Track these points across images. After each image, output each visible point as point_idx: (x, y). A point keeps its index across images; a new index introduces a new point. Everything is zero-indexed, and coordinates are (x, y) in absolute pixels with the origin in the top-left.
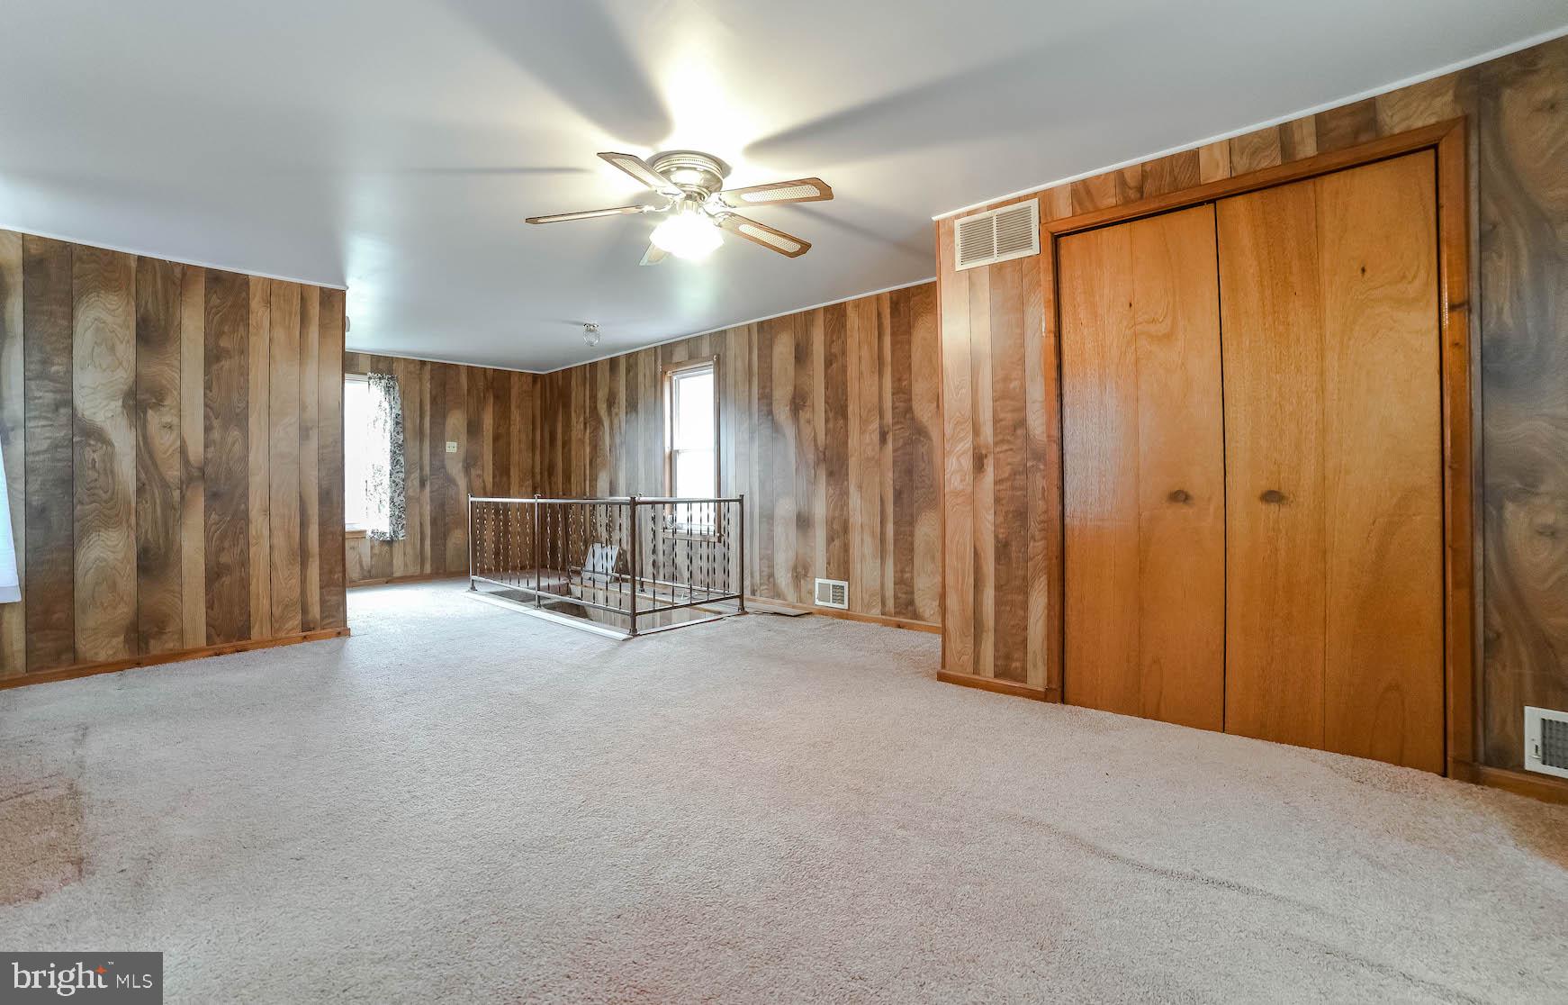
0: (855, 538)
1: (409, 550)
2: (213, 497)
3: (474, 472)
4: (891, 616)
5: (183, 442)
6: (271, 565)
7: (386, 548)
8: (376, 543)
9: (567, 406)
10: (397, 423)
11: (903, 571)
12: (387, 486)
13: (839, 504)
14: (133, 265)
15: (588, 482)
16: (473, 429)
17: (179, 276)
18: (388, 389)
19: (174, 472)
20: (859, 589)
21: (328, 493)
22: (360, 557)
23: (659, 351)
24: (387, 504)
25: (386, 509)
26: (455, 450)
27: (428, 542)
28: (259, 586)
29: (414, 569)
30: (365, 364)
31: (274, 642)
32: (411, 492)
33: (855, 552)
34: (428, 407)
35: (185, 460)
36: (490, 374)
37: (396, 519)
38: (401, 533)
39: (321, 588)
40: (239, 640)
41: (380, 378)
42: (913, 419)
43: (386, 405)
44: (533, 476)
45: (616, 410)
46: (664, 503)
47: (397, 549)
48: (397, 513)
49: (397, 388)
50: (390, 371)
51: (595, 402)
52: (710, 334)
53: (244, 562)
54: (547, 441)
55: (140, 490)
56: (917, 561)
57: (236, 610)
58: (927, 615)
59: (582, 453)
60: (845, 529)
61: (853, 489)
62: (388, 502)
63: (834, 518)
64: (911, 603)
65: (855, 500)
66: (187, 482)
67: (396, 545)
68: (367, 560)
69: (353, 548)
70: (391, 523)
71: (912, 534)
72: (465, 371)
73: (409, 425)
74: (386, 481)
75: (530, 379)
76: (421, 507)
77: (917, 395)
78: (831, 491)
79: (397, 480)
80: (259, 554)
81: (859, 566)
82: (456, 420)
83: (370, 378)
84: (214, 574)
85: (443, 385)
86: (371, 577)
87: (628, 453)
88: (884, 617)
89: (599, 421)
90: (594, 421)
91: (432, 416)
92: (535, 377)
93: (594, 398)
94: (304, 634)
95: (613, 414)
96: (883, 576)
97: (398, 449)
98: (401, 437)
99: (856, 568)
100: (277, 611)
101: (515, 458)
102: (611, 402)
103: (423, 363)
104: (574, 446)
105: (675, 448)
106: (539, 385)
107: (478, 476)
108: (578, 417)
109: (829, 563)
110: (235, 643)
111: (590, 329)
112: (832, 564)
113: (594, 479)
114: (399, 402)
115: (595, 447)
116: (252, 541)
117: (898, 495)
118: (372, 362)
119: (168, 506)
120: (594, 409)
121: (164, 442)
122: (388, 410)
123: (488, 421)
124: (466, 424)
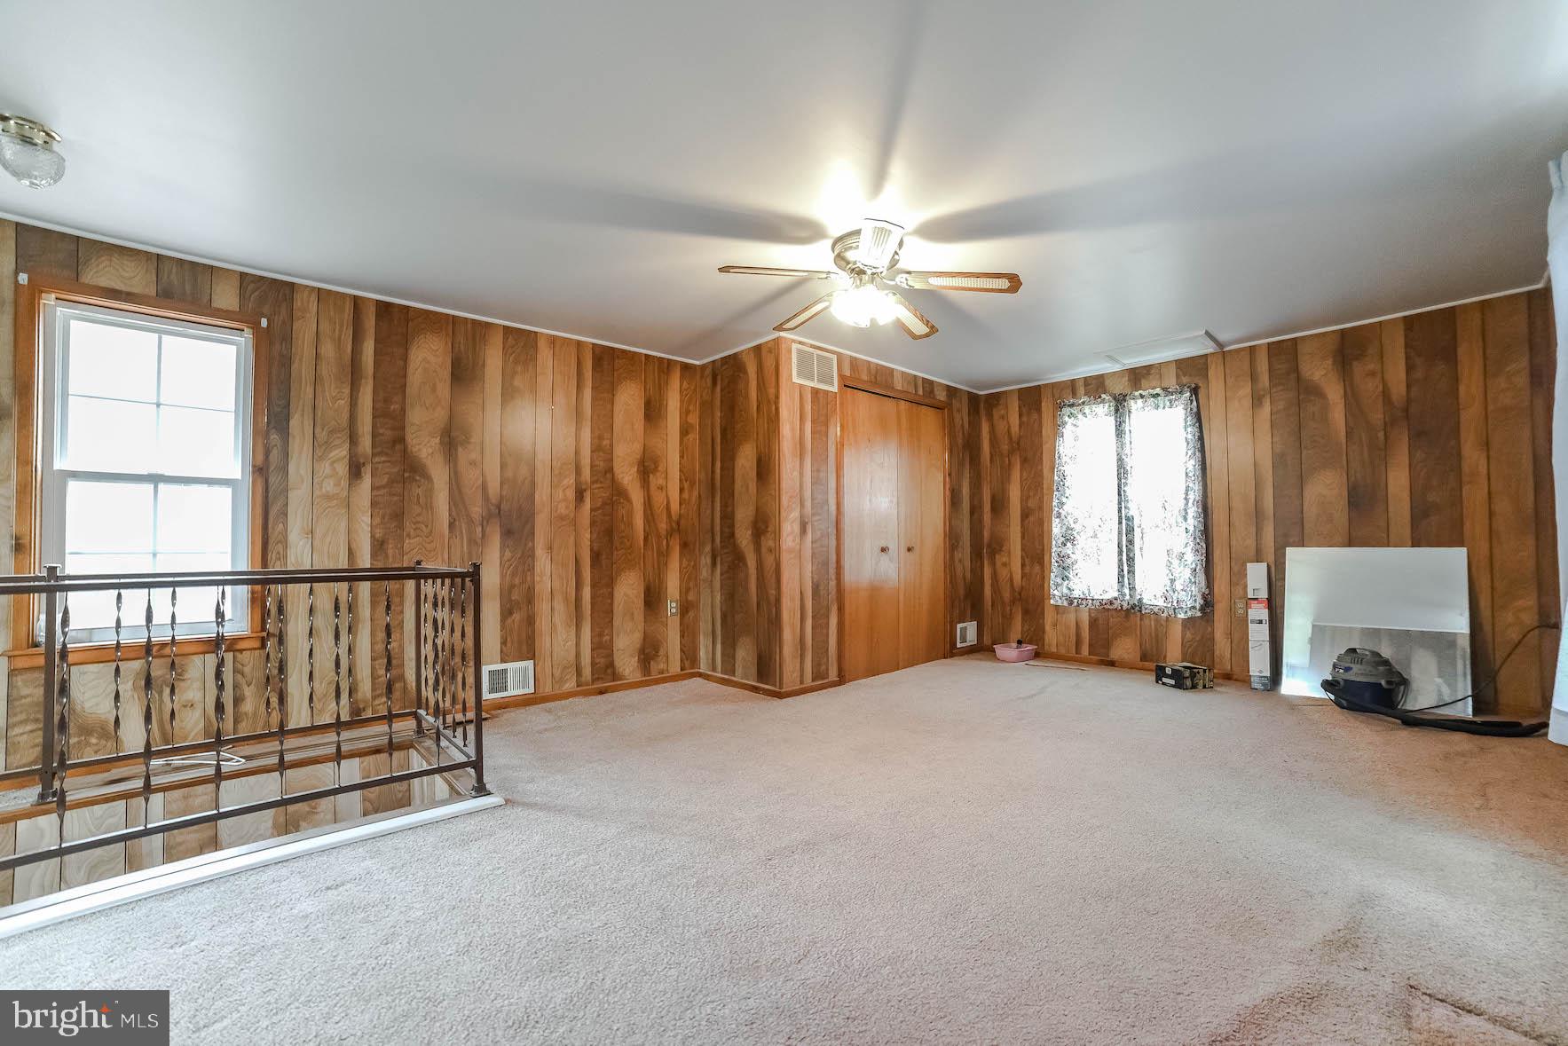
0: (542, 608)
4: (587, 685)
11: (601, 635)
13: (520, 569)
20: (548, 664)
33: (543, 624)
42: (613, 479)
56: (616, 622)
58: (627, 672)
60: (530, 598)
61: (540, 552)
63: (512, 586)
64: (611, 665)
65: (543, 563)
71: (611, 595)
77: (618, 457)
78: (508, 554)
81: (548, 639)
88: (579, 689)
96: (578, 644)
99: (544, 642)
109: (504, 643)
112: (509, 645)
117: (596, 557)
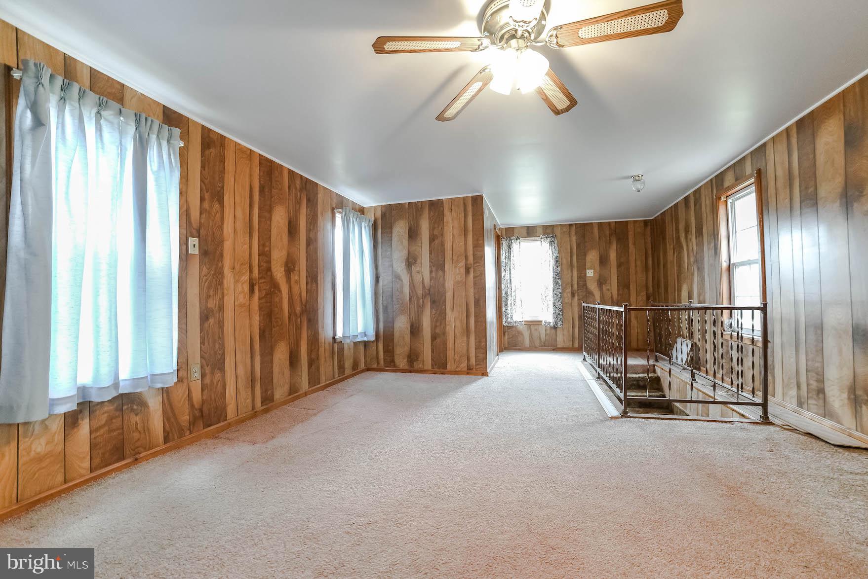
1: (566, 332)
2: (433, 302)
3: (605, 288)
5: (423, 279)
6: (455, 336)
7: (553, 331)
8: (548, 328)
9: (664, 238)
10: (557, 261)
12: (551, 297)
14: (407, 207)
15: (676, 292)
16: (603, 261)
17: (420, 206)
18: (551, 243)
19: (420, 292)
21: (478, 301)
22: (540, 335)
23: (714, 181)
24: (551, 306)
25: (551, 309)
26: (592, 275)
27: (577, 330)
28: (450, 344)
29: (568, 344)
30: (540, 231)
31: (456, 372)
32: (566, 301)
34: (575, 250)
35: (424, 287)
36: (613, 226)
37: (556, 315)
38: (560, 323)
39: (476, 349)
40: (443, 369)
41: (547, 238)
43: (550, 252)
44: (647, 289)
45: (690, 236)
46: (722, 309)
47: (559, 332)
48: (557, 312)
49: (556, 242)
50: (553, 233)
51: (679, 233)
52: (751, 153)
53: (444, 333)
54: (656, 264)
55: (410, 299)
57: (442, 355)
59: (673, 270)
62: (552, 305)
66: (424, 297)
67: (558, 329)
68: (543, 336)
69: (536, 330)
70: (554, 318)
72: (597, 226)
73: (564, 261)
74: (551, 294)
75: (642, 224)
76: (572, 309)
79: (557, 293)
80: (450, 329)
82: (592, 257)
83: (541, 238)
84: (434, 338)
85: (584, 236)
86: (545, 346)
87: (698, 269)
89: (681, 247)
90: (678, 247)
91: (577, 256)
92: (646, 222)
93: (677, 230)
94: (468, 371)
95: (689, 240)
97: (558, 276)
98: (559, 269)
100: (457, 358)
101: (633, 278)
102: (687, 231)
103: (571, 225)
104: (669, 266)
105: (732, 262)
106: (649, 228)
107: (608, 290)
108: (670, 245)
110: (441, 370)
111: (636, 179)
113: (680, 291)
114: (557, 249)
115: (680, 266)
116: (447, 323)
118: (543, 229)
119: (419, 306)
120: (678, 238)
121: (417, 279)
122: (551, 254)
123: (613, 255)
124: (598, 258)
